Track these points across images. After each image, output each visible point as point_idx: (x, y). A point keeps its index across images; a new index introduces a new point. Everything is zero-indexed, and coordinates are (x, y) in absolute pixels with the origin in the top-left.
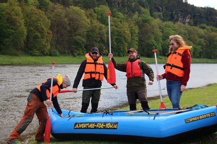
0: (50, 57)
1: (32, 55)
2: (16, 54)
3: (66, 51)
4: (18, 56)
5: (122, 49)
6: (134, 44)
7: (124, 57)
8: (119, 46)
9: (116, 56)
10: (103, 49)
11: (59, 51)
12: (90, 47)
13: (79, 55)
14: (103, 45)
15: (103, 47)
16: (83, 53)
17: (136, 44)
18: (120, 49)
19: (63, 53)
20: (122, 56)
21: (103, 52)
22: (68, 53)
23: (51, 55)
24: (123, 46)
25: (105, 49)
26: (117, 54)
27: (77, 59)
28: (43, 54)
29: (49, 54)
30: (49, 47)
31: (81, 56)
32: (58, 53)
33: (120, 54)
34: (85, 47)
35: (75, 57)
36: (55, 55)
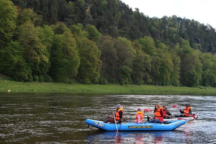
0: (100, 85)
1: (83, 83)
2: (69, 82)
3: (114, 80)
4: (71, 84)
5: (165, 78)
6: (176, 74)
7: (167, 87)
8: (162, 76)
9: (160, 85)
10: (147, 78)
11: (107, 80)
12: (136, 76)
13: (126, 83)
14: (148, 74)
15: (148, 76)
16: (129, 82)
17: (178, 74)
18: (163, 78)
19: (111, 82)
20: (165, 85)
21: (148, 81)
22: (116, 82)
23: (100, 83)
24: (166, 75)
25: (150, 78)
26: (160, 83)
27: (124, 88)
28: (93, 82)
29: (98, 82)
30: (99, 76)
31: (127, 84)
32: (107, 82)
33: (163, 83)
34: (131, 76)
35: (122, 85)
36: (104, 84)
